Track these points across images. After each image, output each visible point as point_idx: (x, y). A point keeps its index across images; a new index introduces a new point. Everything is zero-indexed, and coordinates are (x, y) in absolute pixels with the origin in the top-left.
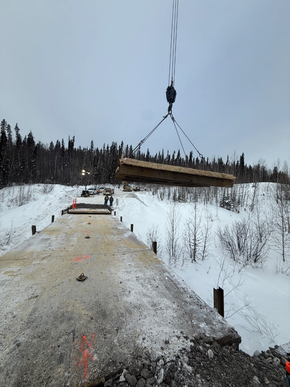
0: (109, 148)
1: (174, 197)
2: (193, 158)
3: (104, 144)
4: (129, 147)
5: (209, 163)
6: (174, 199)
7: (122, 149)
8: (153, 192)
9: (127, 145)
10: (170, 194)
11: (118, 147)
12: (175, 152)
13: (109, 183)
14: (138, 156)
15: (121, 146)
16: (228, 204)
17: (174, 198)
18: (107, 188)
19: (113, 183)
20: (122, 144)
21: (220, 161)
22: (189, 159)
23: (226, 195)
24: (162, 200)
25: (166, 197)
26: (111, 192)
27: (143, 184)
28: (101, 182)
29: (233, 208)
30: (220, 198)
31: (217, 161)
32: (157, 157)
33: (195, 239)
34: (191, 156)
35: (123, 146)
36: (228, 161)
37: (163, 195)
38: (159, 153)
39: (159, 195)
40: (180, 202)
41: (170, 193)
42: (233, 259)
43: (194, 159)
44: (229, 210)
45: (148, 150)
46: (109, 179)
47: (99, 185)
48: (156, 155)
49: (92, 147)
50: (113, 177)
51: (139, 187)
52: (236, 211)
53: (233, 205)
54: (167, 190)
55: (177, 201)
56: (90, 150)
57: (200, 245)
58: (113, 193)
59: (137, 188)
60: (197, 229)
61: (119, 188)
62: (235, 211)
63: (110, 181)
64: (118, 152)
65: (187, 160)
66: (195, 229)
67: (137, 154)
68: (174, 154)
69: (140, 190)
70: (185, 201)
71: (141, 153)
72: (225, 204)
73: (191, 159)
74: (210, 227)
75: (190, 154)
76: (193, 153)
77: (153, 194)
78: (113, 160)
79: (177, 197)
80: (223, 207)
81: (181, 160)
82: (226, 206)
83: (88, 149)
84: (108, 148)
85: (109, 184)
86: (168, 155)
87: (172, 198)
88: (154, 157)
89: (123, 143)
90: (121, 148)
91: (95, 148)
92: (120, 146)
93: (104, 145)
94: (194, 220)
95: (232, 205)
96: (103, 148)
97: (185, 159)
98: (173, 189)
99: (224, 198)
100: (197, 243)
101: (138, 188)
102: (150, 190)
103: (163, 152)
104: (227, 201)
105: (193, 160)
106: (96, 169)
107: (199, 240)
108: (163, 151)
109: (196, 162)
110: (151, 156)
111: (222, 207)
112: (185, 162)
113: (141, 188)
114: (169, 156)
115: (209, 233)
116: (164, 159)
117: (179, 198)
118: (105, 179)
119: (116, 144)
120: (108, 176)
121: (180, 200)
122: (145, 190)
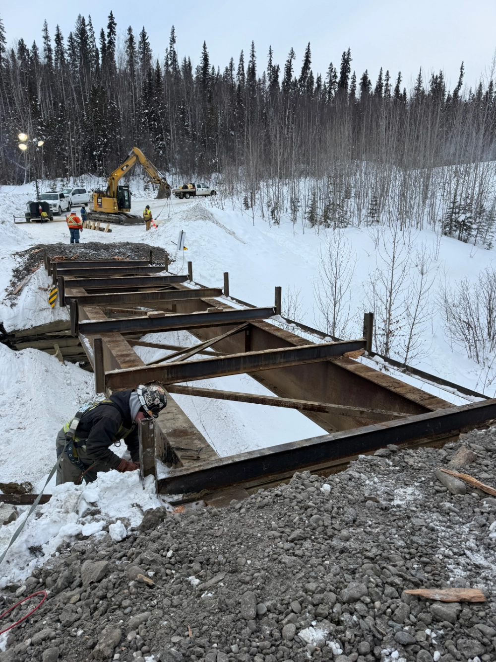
0: (66, 44)
1: (312, 212)
2: (350, 75)
3: (46, 25)
4: (137, 39)
5: (402, 92)
6: (312, 219)
7: (111, 43)
8: (246, 198)
9: (130, 30)
10: (298, 204)
11: (97, 36)
12: (292, 54)
14: (171, 69)
15: (107, 31)
16: (464, 226)
17: (313, 216)
20: (111, 26)
21: (438, 85)
22: (337, 80)
23: (459, 198)
24: (277, 222)
27: (200, 174)
28: (66, 170)
29: (476, 237)
30: (441, 209)
31: (427, 87)
32: (235, 73)
34: (345, 69)
35: (114, 33)
36: (460, 84)
37: (278, 206)
38: (242, 60)
39: (266, 210)
40: (328, 226)
41: (295, 198)
42: (476, 360)
43: (354, 77)
44: (466, 241)
45: (205, 47)
47: (62, 181)
48: (231, 65)
50: (104, 151)
51: (194, 186)
52: (484, 243)
53: (478, 229)
54: (285, 189)
55: (320, 224)
59: (185, 187)
62: (481, 242)
63: (95, 166)
64: (100, 56)
65: (331, 83)
67: (167, 63)
68: (290, 62)
69: (197, 193)
70: (343, 222)
72: (455, 226)
73: (347, 78)
75: (344, 59)
76: (351, 57)
77: (247, 206)
79: (320, 212)
80: (450, 233)
81: (313, 82)
82: (457, 233)
84: (59, 39)
85: (94, 176)
86: (270, 65)
87: (306, 216)
88: (222, 72)
89: (115, 21)
90: (107, 39)
92: (102, 34)
93: (46, 30)
95: (474, 226)
96: (43, 40)
97: (325, 80)
98: (305, 186)
99: (455, 208)
100: (392, 328)
101: (190, 186)
102: (233, 193)
103: (253, 55)
104: (462, 218)
105: (350, 82)
106: (41, 124)
108: (253, 51)
109: (362, 89)
110: (213, 68)
111: (446, 234)
112: (325, 89)
113: (199, 187)
114: (274, 71)
116: (257, 79)
117: (326, 217)
118: (78, 161)
119: (87, 22)
120: (84, 150)
121: (329, 221)
122: (213, 193)
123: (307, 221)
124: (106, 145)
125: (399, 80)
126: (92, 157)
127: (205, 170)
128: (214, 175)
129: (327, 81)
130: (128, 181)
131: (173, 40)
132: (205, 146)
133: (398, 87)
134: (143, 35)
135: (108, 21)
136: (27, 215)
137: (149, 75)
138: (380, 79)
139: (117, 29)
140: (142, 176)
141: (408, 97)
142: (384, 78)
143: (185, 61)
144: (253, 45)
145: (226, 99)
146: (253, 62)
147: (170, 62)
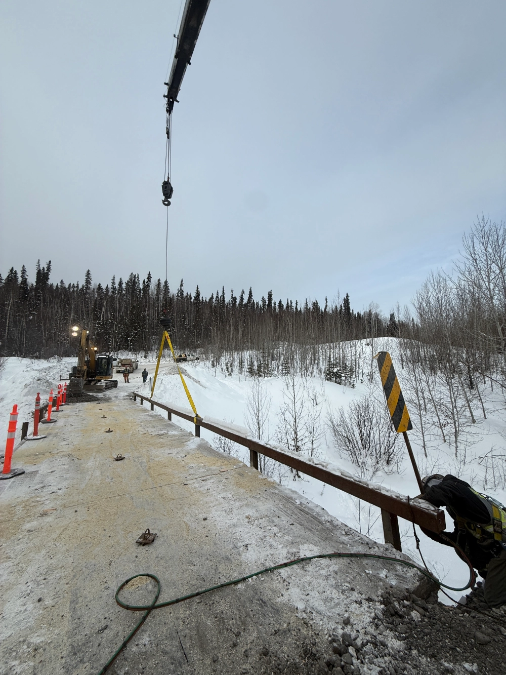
0: (124, 286)
1: (251, 368)
2: (273, 302)
3: (114, 277)
4: (163, 284)
5: (299, 309)
6: (251, 372)
7: (148, 286)
8: (213, 362)
9: (159, 280)
10: (243, 364)
11: (141, 282)
12: (243, 292)
13: (126, 349)
14: (179, 298)
15: (146, 280)
16: (337, 375)
17: (251, 370)
18: (124, 360)
19: (135, 350)
20: (149, 278)
21: (316, 306)
22: (267, 304)
23: (332, 359)
24: (230, 374)
25: (236, 370)
26: (132, 366)
27: (190, 349)
28: (109, 348)
29: (345, 381)
30: (323, 364)
31: (310, 306)
32: (214, 300)
33: (296, 438)
34: (270, 299)
35: (150, 281)
36: (326, 306)
37: (232, 365)
38: (217, 294)
39: (224, 368)
40: (261, 376)
41: (242, 361)
42: (357, 464)
43: (275, 303)
44: (340, 384)
45: (197, 288)
46: (125, 341)
48: (212, 296)
49: (88, 282)
50: (135, 337)
51: (186, 355)
52: (350, 384)
53: (345, 376)
54: (236, 356)
55: (256, 375)
56: (85, 288)
57: (305, 448)
58: (137, 368)
59: (181, 356)
60: (297, 421)
61: (146, 357)
62: (348, 384)
63: (128, 346)
64: (142, 292)
65: (264, 305)
66: (294, 420)
67: (178, 295)
68: (242, 295)
69: (187, 359)
70: (269, 374)
71: (185, 294)
72: (332, 375)
73: (271, 303)
74: (317, 414)
75: (269, 294)
76: (273, 293)
77: (213, 366)
78: (134, 307)
79: (256, 368)
80: (330, 379)
81: (255, 305)
82: (334, 379)
83: (80, 287)
84: (121, 283)
85: (127, 351)
86: (232, 297)
87: (248, 370)
88: (208, 300)
89: (151, 276)
90: (146, 284)
91: (94, 284)
92: (144, 281)
93: (114, 279)
94: (291, 406)
95: (343, 375)
96: (112, 284)
97: (260, 304)
98: (247, 354)
99: (331, 365)
100: (299, 444)
101: (183, 356)
102: (207, 359)
103: (223, 292)
104: (335, 370)
105: (273, 305)
106: (99, 323)
107: (302, 439)
109: (279, 308)
110: (202, 298)
111: (328, 380)
112: (261, 307)
113: (189, 355)
114: (234, 299)
115: (316, 425)
116: (226, 303)
117: (259, 370)
118: (117, 343)
119: (136, 276)
120: (122, 337)
121: (261, 374)
122: (197, 359)
123: (248, 373)
124: (136, 334)
125: (297, 304)
126: (127, 341)
127: (193, 347)
128: (198, 349)
129: (262, 304)
130: (147, 353)
131: (182, 285)
132: (194, 334)
133: (296, 307)
134: (166, 282)
135: (147, 276)
136: (70, 374)
137: (166, 299)
138: (288, 302)
139: (152, 280)
140: (156, 351)
141: (303, 311)
142: (289, 303)
143: (187, 294)
144: (223, 288)
145: (207, 311)
146: (223, 295)
147: (179, 295)
